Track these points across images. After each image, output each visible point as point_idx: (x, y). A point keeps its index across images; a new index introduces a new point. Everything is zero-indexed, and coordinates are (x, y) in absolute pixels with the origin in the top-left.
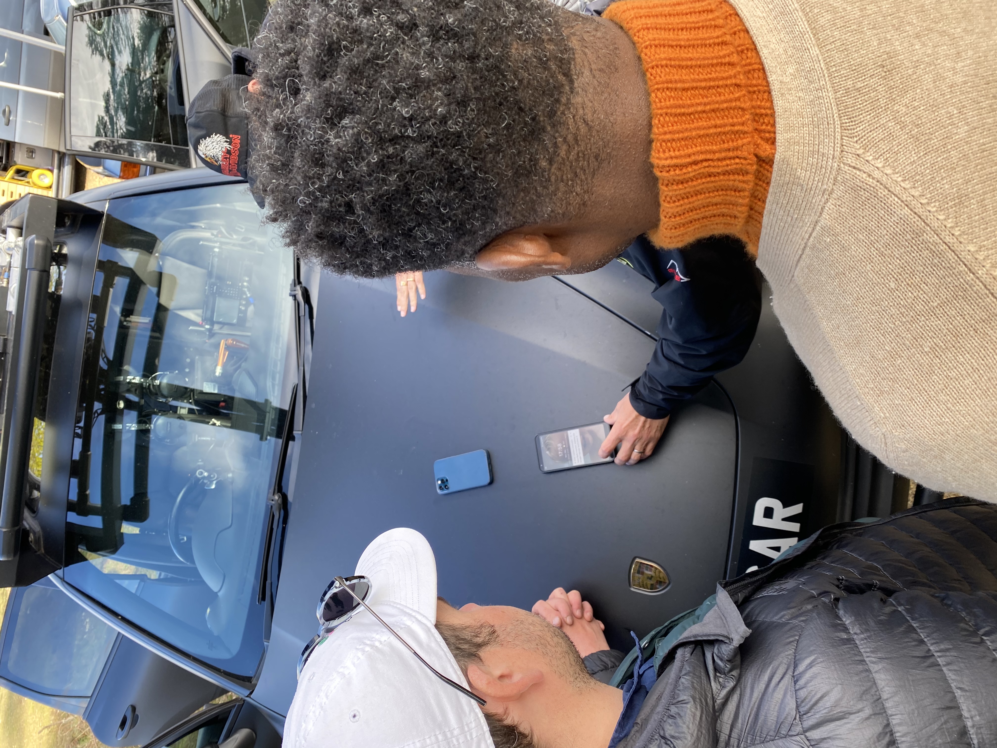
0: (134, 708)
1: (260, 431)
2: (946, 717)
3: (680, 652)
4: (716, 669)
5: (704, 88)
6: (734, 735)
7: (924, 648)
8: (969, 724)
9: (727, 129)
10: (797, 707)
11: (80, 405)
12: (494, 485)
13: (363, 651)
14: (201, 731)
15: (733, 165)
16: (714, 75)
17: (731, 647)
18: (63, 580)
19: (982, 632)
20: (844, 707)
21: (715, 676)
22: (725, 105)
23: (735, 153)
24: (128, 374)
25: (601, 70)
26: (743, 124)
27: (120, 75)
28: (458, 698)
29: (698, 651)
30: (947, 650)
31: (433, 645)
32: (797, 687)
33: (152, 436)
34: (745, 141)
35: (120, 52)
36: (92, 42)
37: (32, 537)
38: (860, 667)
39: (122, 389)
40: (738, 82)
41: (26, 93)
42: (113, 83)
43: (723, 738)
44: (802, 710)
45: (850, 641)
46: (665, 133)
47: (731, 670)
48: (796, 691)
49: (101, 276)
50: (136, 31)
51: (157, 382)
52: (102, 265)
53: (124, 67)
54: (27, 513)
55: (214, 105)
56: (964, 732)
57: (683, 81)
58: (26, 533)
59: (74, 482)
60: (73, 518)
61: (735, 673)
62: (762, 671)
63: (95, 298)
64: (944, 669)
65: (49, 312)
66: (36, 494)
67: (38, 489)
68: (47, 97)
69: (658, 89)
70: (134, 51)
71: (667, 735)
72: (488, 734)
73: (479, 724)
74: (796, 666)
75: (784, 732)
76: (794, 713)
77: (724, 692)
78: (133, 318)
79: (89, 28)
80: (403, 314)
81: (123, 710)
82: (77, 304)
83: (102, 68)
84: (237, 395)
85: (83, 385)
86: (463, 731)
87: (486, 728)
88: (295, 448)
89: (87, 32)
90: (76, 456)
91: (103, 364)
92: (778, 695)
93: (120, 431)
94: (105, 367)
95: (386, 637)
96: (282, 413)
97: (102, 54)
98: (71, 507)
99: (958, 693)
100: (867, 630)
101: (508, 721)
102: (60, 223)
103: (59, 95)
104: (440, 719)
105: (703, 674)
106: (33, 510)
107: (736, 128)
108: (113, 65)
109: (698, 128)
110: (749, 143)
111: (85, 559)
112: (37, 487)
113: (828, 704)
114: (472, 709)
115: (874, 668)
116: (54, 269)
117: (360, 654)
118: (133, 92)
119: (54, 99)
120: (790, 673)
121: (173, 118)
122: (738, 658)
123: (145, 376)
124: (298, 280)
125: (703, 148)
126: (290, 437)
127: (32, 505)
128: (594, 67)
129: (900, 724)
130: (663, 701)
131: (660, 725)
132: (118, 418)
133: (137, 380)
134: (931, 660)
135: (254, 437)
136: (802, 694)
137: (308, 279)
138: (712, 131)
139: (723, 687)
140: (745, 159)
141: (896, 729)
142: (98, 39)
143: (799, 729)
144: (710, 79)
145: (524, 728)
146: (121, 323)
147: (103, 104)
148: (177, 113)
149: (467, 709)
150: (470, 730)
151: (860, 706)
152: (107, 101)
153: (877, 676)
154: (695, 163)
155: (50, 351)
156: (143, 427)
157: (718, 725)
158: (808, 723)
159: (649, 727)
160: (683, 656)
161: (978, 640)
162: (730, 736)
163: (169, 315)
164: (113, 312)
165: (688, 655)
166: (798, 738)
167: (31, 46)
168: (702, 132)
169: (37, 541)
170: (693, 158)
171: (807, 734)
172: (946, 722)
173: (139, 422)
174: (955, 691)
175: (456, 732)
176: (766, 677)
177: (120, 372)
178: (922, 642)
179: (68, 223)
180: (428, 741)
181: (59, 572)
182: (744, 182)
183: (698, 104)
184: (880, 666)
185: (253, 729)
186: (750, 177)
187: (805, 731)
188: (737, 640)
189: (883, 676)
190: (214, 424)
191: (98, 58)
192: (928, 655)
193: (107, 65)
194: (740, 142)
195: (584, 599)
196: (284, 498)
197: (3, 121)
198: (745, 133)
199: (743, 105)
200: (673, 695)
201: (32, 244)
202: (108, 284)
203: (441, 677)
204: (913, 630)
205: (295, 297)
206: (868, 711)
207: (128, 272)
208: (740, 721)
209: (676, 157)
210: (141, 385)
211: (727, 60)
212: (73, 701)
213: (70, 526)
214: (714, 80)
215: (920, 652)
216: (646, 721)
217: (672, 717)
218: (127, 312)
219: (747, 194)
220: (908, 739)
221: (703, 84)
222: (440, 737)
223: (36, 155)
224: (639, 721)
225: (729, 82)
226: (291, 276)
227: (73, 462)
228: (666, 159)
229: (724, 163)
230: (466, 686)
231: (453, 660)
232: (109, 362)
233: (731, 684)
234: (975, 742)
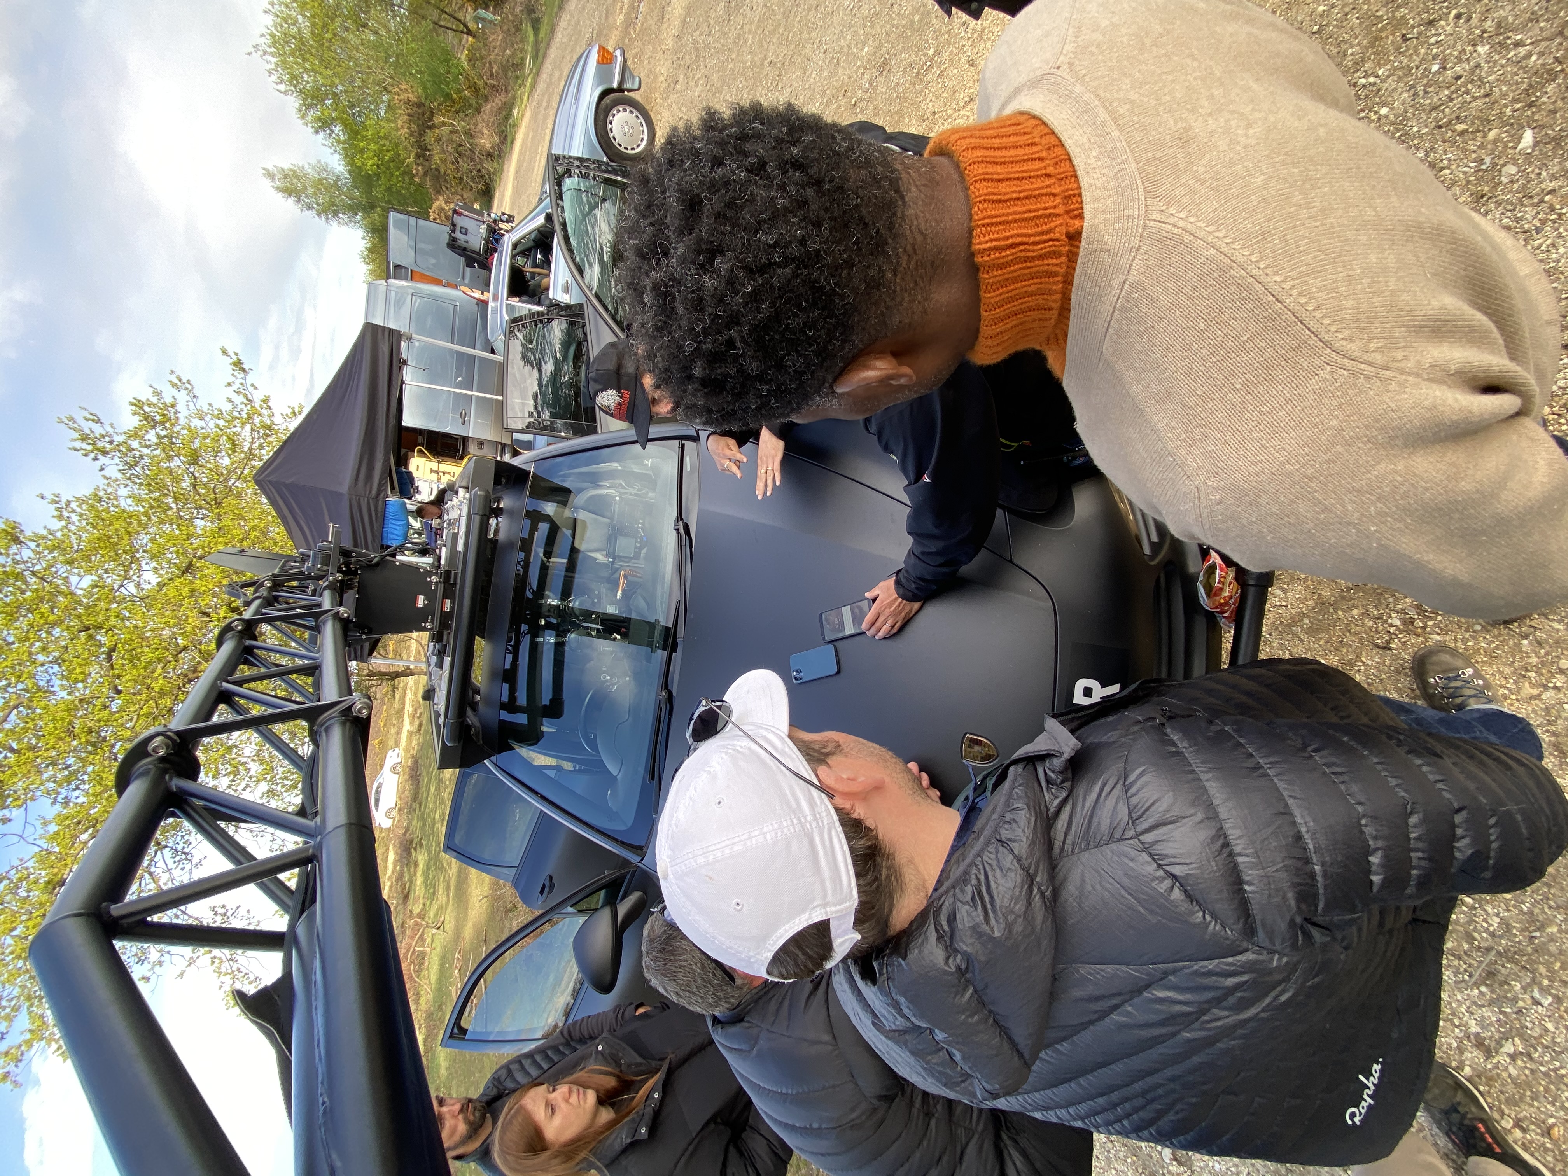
0: (551, 877)
1: (650, 645)
2: (1280, 822)
3: (1012, 769)
4: (1049, 782)
5: (1018, 179)
6: (1069, 841)
7: (1252, 760)
8: (1303, 829)
9: (1040, 213)
10: (1130, 814)
11: (511, 627)
12: (842, 674)
13: (726, 753)
14: (602, 893)
15: (1046, 248)
16: (1025, 168)
17: (1063, 759)
18: (496, 765)
19: (1310, 749)
20: (1175, 812)
21: (1048, 788)
22: (1037, 192)
23: (1048, 236)
24: (549, 597)
25: (924, 185)
26: (1055, 207)
27: (545, 379)
28: (809, 791)
29: (1030, 766)
30: (1277, 762)
31: (787, 749)
32: (1129, 794)
33: (567, 649)
34: (1058, 222)
35: (545, 363)
36: (524, 357)
37: (473, 731)
38: (1191, 776)
39: (544, 609)
40: (1048, 172)
41: (478, 397)
42: (540, 385)
43: (1057, 844)
44: (1135, 816)
45: (1179, 753)
46: (984, 218)
47: (1063, 782)
48: (1128, 799)
49: (528, 522)
50: (557, 346)
51: (571, 604)
52: (529, 514)
53: (549, 374)
54: (469, 712)
55: (611, 365)
56: (1299, 837)
57: (998, 174)
58: (469, 727)
59: (506, 686)
60: (505, 716)
61: (1067, 784)
62: (1093, 784)
63: (523, 539)
64: (1275, 779)
65: (488, 552)
66: (478, 698)
67: (478, 693)
68: (493, 399)
69: (976, 181)
70: (556, 362)
71: (1003, 839)
72: (837, 824)
73: (829, 814)
74: (1126, 777)
75: (1117, 836)
76: (1126, 819)
77: (1056, 802)
78: (553, 560)
79: (523, 345)
80: (760, 498)
81: (543, 879)
82: (510, 545)
83: (531, 375)
84: (634, 616)
85: (513, 610)
86: (815, 819)
87: (836, 818)
88: (677, 657)
89: (520, 349)
90: (508, 666)
91: (529, 594)
92: (1110, 803)
93: (542, 643)
94: (531, 597)
95: (746, 743)
96: (667, 629)
97: (532, 365)
98: (503, 706)
99: (1290, 801)
100: (1195, 745)
101: (855, 815)
102: (497, 482)
103: (500, 398)
104: (794, 806)
105: (1036, 785)
106: (474, 708)
107: (1048, 211)
108: (540, 371)
109: (1015, 213)
110: (1061, 225)
111: (513, 749)
112: (477, 692)
113: (1161, 809)
114: (822, 802)
115: (1204, 777)
116: (493, 521)
117: (723, 755)
118: (555, 392)
119: (497, 400)
120: (1121, 783)
121: (586, 410)
122: (1069, 774)
123: (562, 600)
124: (680, 517)
125: (1019, 231)
126: (674, 648)
127: (474, 706)
128: (918, 183)
129: (1234, 828)
130: (998, 810)
131: (996, 831)
132: (541, 633)
133: (555, 603)
134: (1261, 771)
135: (645, 649)
136: (1134, 801)
137: (688, 517)
138: (1026, 215)
139: (1056, 797)
140: (1058, 240)
141: (1230, 832)
142: (529, 354)
143: (1132, 833)
144: (1023, 171)
145: (870, 823)
146: (543, 564)
147: (532, 402)
148: (589, 405)
149: (818, 801)
150: (821, 818)
151: (1192, 811)
152: (536, 400)
153: (1208, 784)
154: (1012, 246)
155: (489, 582)
156: (560, 640)
157: (1052, 833)
158: (1139, 829)
159: (986, 833)
160: (1016, 771)
161: (1306, 755)
162: (1064, 843)
163: (581, 556)
164: (537, 554)
165: (1020, 770)
166: (1131, 842)
167: (482, 359)
168: (1018, 217)
169: (477, 733)
170: (1010, 241)
171: (1141, 838)
172: (1279, 827)
173: (557, 636)
174: (1287, 798)
175: (809, 818)
176: (1097, 788)
177: (542, 596)
178: (1251, 755)
179: (504, 481)
180: (785, 824)
181: (493, 758)
182: (1057, 265)
183: (1013, 192)
184: (1210, 775)
185: (645, 893)
186: (1063, 259)
187: (1138, 835)
188: (1068, 753)
189: (1214, 784)
190: (615, 639)
191: (529, 367)
192: (1258, 766)
193: (536, 373)
194: (1053, 224)
195: (921, 770)
196: (670, 694)
197: (461, 420)
198: (1057, 215)
199: (1053, 191)
200: (1007, 804)
201: (475, 494)
202: (534, 528)
203: (796, 774)
204: (1240, 745)
205: (677, 530)
206: (1200, 816)
207: (547, 518)
208: (1073, 828)
209: (996, 240)
210: (558, 607)
211: (1037, 156)
212: (505, 870)
213: (502, 722)
214: (1026, 172)
215: (1250, 763)
216: (983, 828)
217: (1008, 823)
218: (548, 554)
219: (1060, 278)
220: (1242, 841)
221: (1017, 175)
222: (795, 821)
223: (485, 447)
224: (975, 829)
225: (1039, 173)
226: (675, 514)
227: (505, 671)
228: (986, 242)
229: (1039, 247)
230: (816, 782)
231: (805, 762)
232: (534, 593)
233: (1064, 794)
234: (1311, 846)
